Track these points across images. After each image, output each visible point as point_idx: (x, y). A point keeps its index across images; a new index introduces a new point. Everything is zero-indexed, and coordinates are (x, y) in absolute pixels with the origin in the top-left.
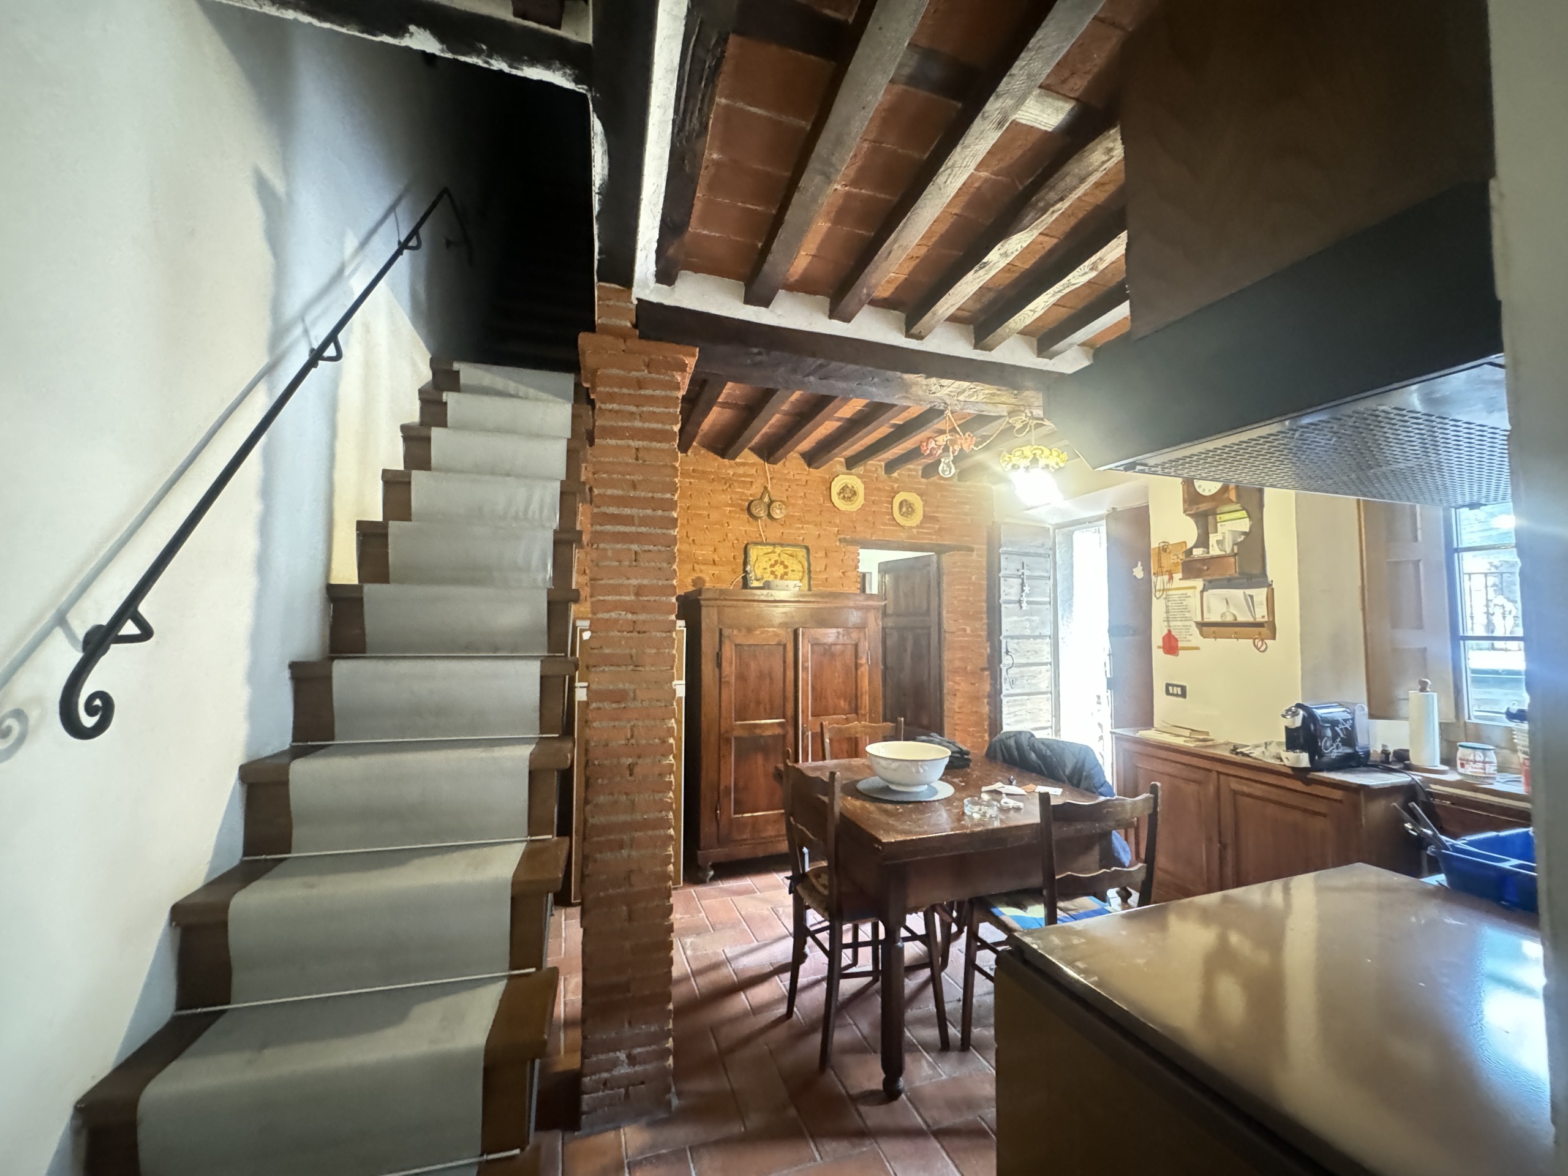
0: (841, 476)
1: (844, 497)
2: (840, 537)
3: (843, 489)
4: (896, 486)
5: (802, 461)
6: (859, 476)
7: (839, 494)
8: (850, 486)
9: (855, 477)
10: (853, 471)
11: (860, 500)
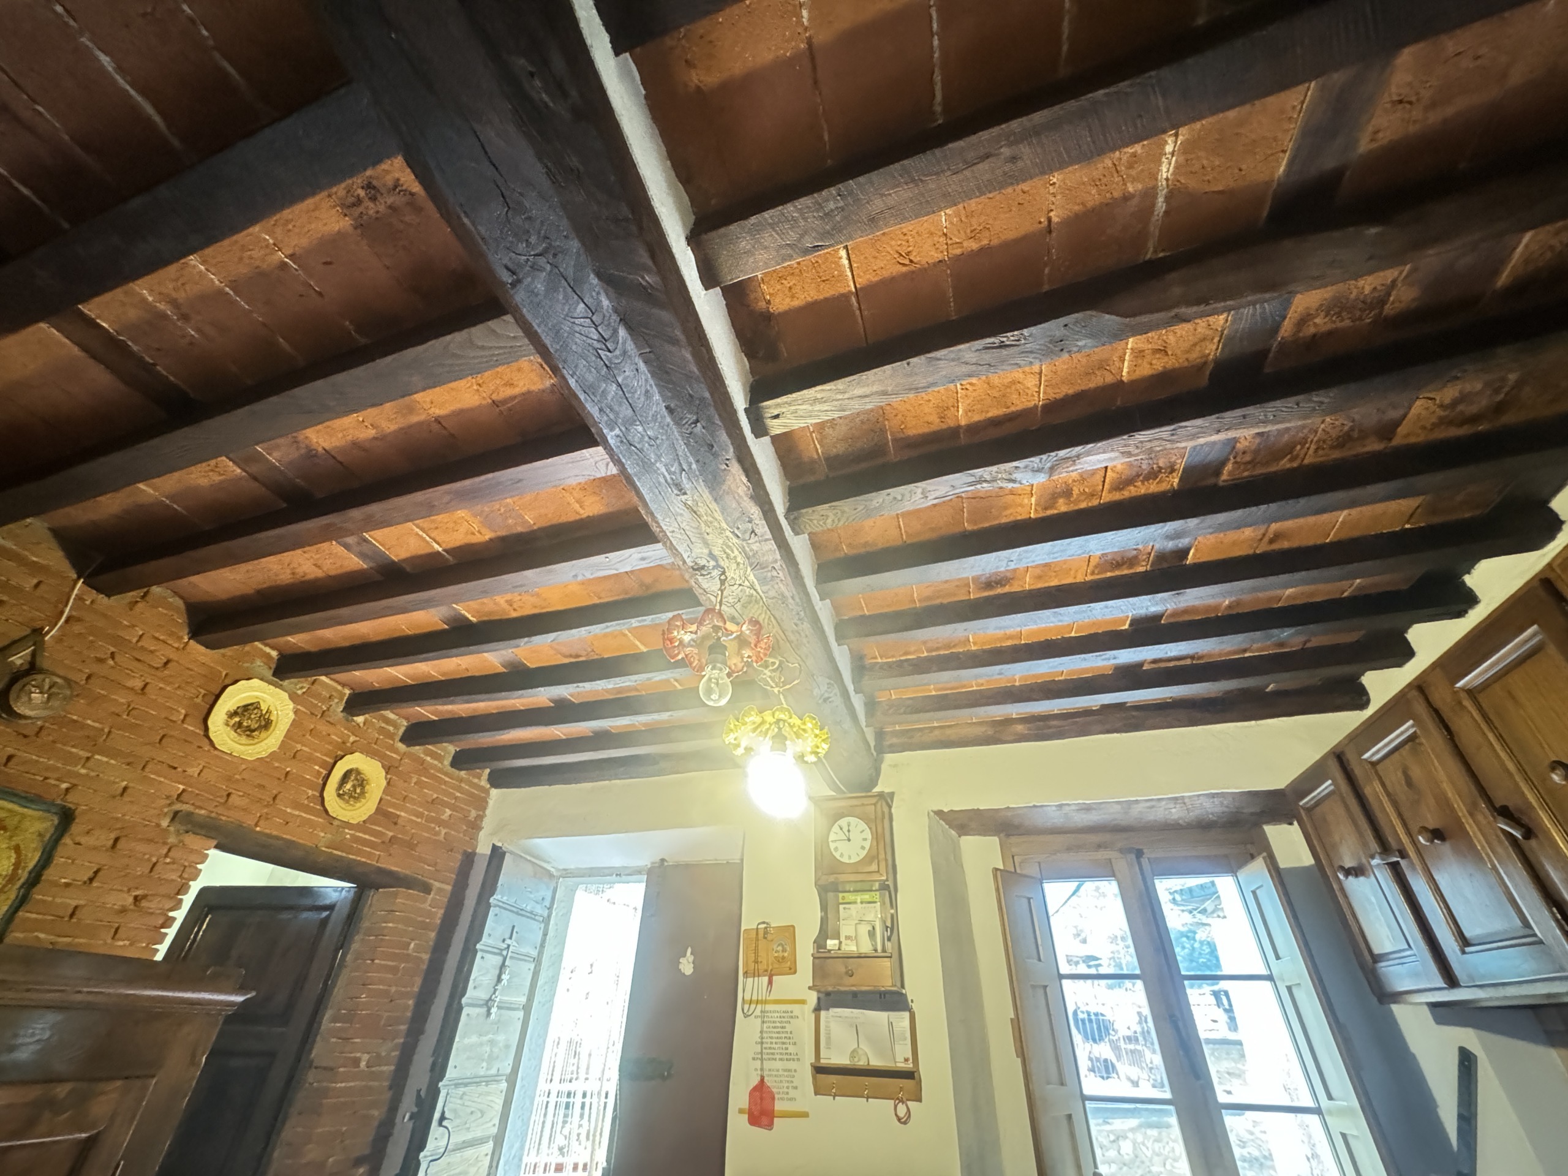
0: (255, 682)
1: (239, 725)
2: (178, 807)
3: (246, 708)
4: (352, 739)
5: (181, 619)
6: (293, 697)
7: (232, 714)
8: (264, 708)
9: (285, 695)
10: (286, 683)
11: (270, 743)
